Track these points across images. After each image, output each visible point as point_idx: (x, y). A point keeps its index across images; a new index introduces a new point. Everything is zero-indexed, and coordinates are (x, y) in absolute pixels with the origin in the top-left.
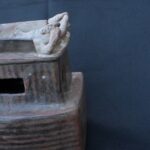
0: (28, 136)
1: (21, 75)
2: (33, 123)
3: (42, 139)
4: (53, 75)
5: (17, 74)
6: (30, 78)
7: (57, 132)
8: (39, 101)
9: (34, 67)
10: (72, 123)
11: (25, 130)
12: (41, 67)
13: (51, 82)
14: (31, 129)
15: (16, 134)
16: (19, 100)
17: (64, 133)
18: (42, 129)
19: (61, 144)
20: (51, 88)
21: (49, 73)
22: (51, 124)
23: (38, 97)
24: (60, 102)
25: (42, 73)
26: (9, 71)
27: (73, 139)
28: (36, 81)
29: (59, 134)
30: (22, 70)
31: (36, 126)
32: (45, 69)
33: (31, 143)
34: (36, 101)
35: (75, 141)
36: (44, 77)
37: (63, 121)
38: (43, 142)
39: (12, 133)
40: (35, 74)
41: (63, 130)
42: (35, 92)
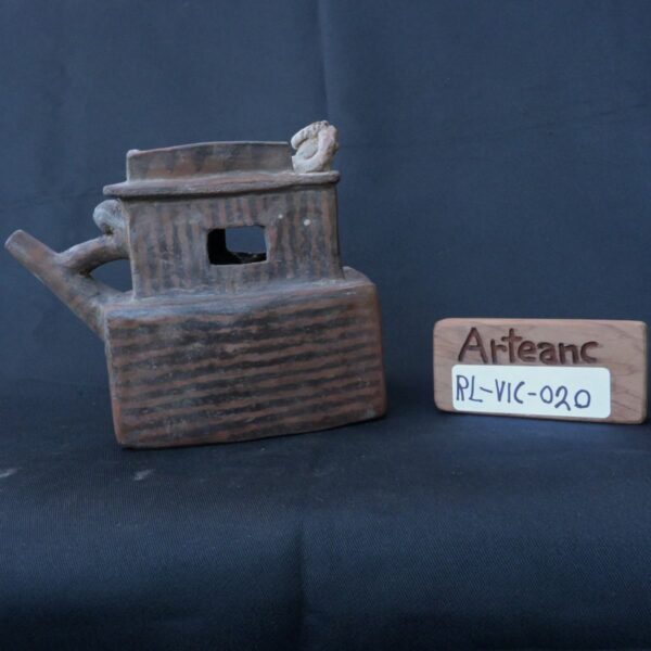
0: (281, 340)
1: (264, 218)
2: (293, 308)
3: (308, 347)
4: (325, 217)
5: (254, 215)
6: (280, 225)
7: (340, 330)
8: (297, 275)
9: (290, 200)
10: (367, 312)
11: (275, 325)
12: (304, 200)
13: (321, 233)
14: (287, 324)
15: (257, 337)
16: (256, 275)
17: (352, 335)
18: (310, 321)
19: (344, 362)
20: (322, 246)
21: (318, 212)
22: (329, 310)
23: (295, 267)
24: (337, 278)
25: (304, 213)
26: (239, 210)
27: (368, 351)
28: (292, 230)
29: (343, 336)
30: (266, 207)
31: (299, 314)
32: (310, 205)
33: (285, 360)
34: (289, 276)
35: (372, 357)
36: (307, 222)
37: (351, 307)
38: (309, 356)
39: (248, 336)
40: (290, 215)
41: (351, 329)
42: (289, 256)
